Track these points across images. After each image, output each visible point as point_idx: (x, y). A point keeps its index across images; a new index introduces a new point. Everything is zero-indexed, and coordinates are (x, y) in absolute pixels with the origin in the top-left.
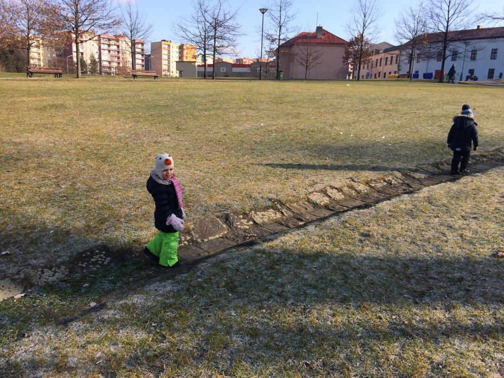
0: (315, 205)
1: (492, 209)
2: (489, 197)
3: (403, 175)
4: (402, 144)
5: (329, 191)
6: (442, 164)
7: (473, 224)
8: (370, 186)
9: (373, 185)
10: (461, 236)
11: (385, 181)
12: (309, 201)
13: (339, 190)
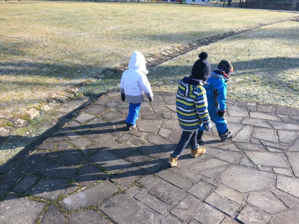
0: (164, 55)
1: (222, 52)
2: (220, 49)
3: (189, 44)
4: (183, 33)
5: (167, 51)
6: (201, 40)
7: (218, 56)
8: (179, 49)
9: (180, 48)
10: (215, 59)
11: (184, 47)
12: (161, 54)
13: (170, 50)
